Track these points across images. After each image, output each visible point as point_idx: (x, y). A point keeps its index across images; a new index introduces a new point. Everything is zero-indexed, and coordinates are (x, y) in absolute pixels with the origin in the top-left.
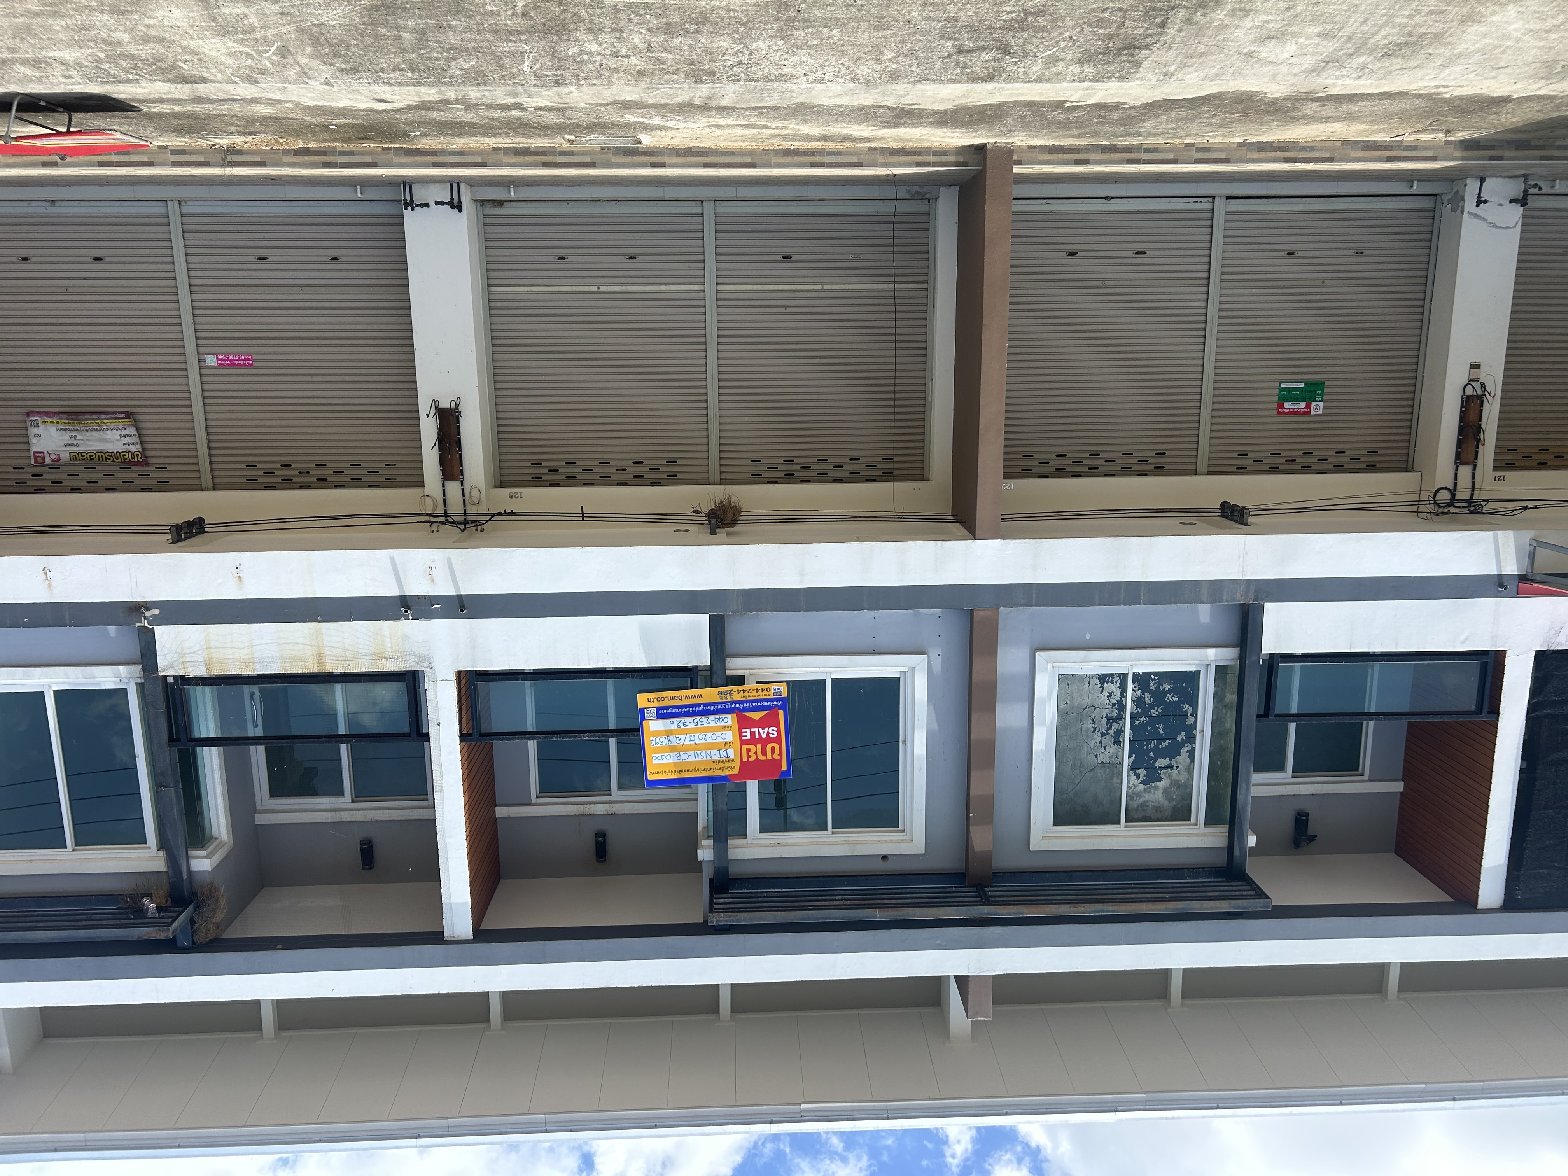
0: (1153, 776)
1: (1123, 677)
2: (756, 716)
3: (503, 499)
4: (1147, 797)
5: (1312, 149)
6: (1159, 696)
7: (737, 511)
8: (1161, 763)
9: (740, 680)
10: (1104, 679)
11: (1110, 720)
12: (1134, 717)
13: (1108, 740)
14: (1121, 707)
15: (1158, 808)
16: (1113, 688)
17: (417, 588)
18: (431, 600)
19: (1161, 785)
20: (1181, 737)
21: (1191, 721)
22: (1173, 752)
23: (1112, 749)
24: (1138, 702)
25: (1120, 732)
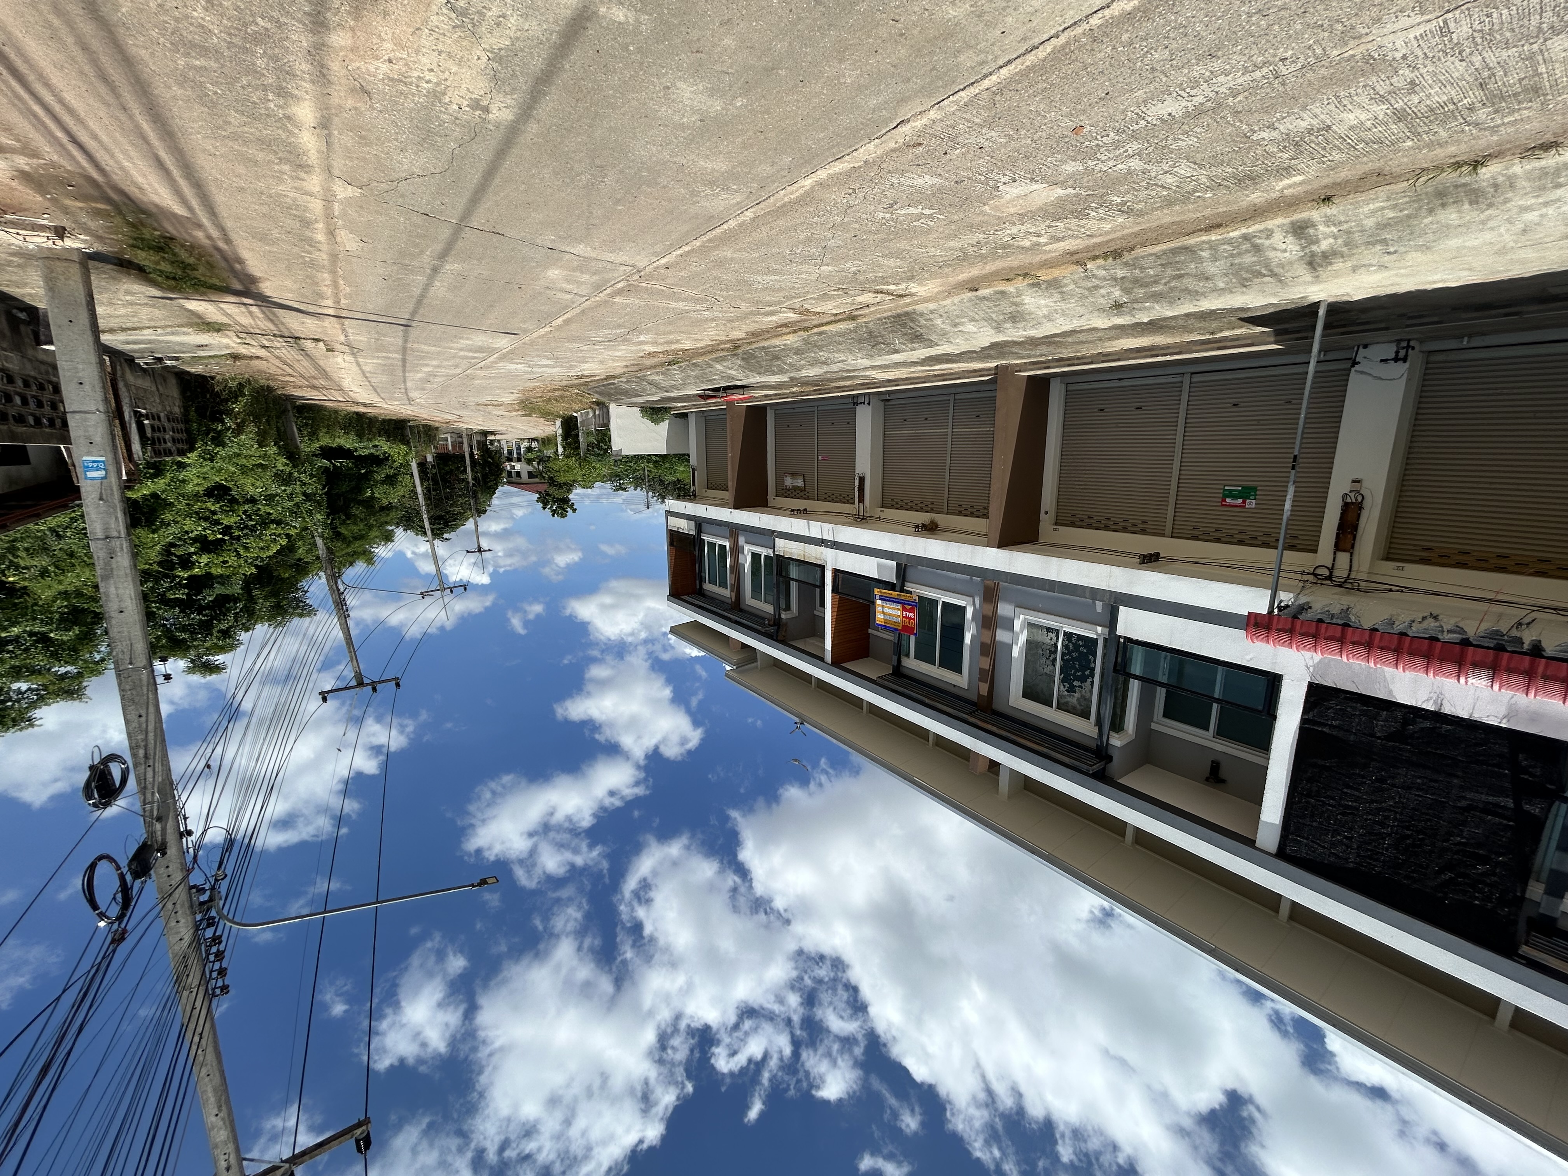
0: (1071, 690)
1: (1058, 632)
2: (908, 607)
3: (878, 512)
4: (1069, 699)
5: (1168, 348)
6: (1076, 647)
7: (937, 526)
8: (1076, 683)
9: (910, 592)
10: (1049, 630)
11: (1051, 652)
12: (1063, 654)
13: (1049, 662)
14: (1056, 647)
15: (1074, 708)
16: (1053, 635)
17: (826, 537)
18: (828, 541)
19: (1076, 695)
20: (1087, 672)
21: (1092, 665)
22: (1083, 679)
23: (1051, 667)
24: (1065, 646)
25: (1055, 660)
